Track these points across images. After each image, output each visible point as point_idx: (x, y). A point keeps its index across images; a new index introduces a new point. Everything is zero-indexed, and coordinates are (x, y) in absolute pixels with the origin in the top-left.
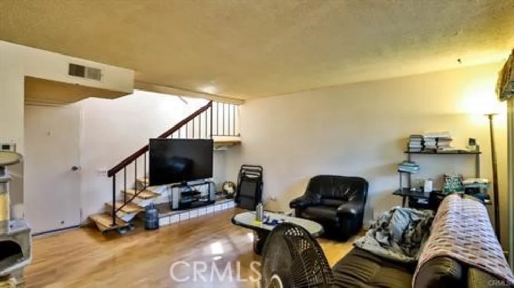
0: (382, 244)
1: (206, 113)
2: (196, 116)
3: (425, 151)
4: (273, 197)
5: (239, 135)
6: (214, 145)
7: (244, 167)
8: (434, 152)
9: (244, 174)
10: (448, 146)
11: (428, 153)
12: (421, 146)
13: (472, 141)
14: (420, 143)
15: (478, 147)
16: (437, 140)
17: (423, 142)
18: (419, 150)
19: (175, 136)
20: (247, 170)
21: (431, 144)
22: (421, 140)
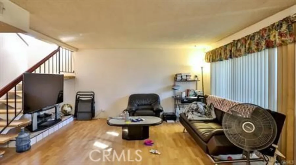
0: (200, 116)
1: (56, 56)
2: (50, 57)
3: (182, 80)
4: (103, 110)
5: (74, 72)
6: (64, 78)
7: (78, 93)
8: (186, 80)
9: (79, 98)
10: (190, 78)
11: (184, 81)
12: (181, 78)
13: (196, 76)
14: (180, 77)
15: (198, 79)
16: (187, 76)
17: (182, 77)
18: (180, 80)
19: (37, 71)
20: (81, 95)
21: (184, 77)
22: (181, 76)
